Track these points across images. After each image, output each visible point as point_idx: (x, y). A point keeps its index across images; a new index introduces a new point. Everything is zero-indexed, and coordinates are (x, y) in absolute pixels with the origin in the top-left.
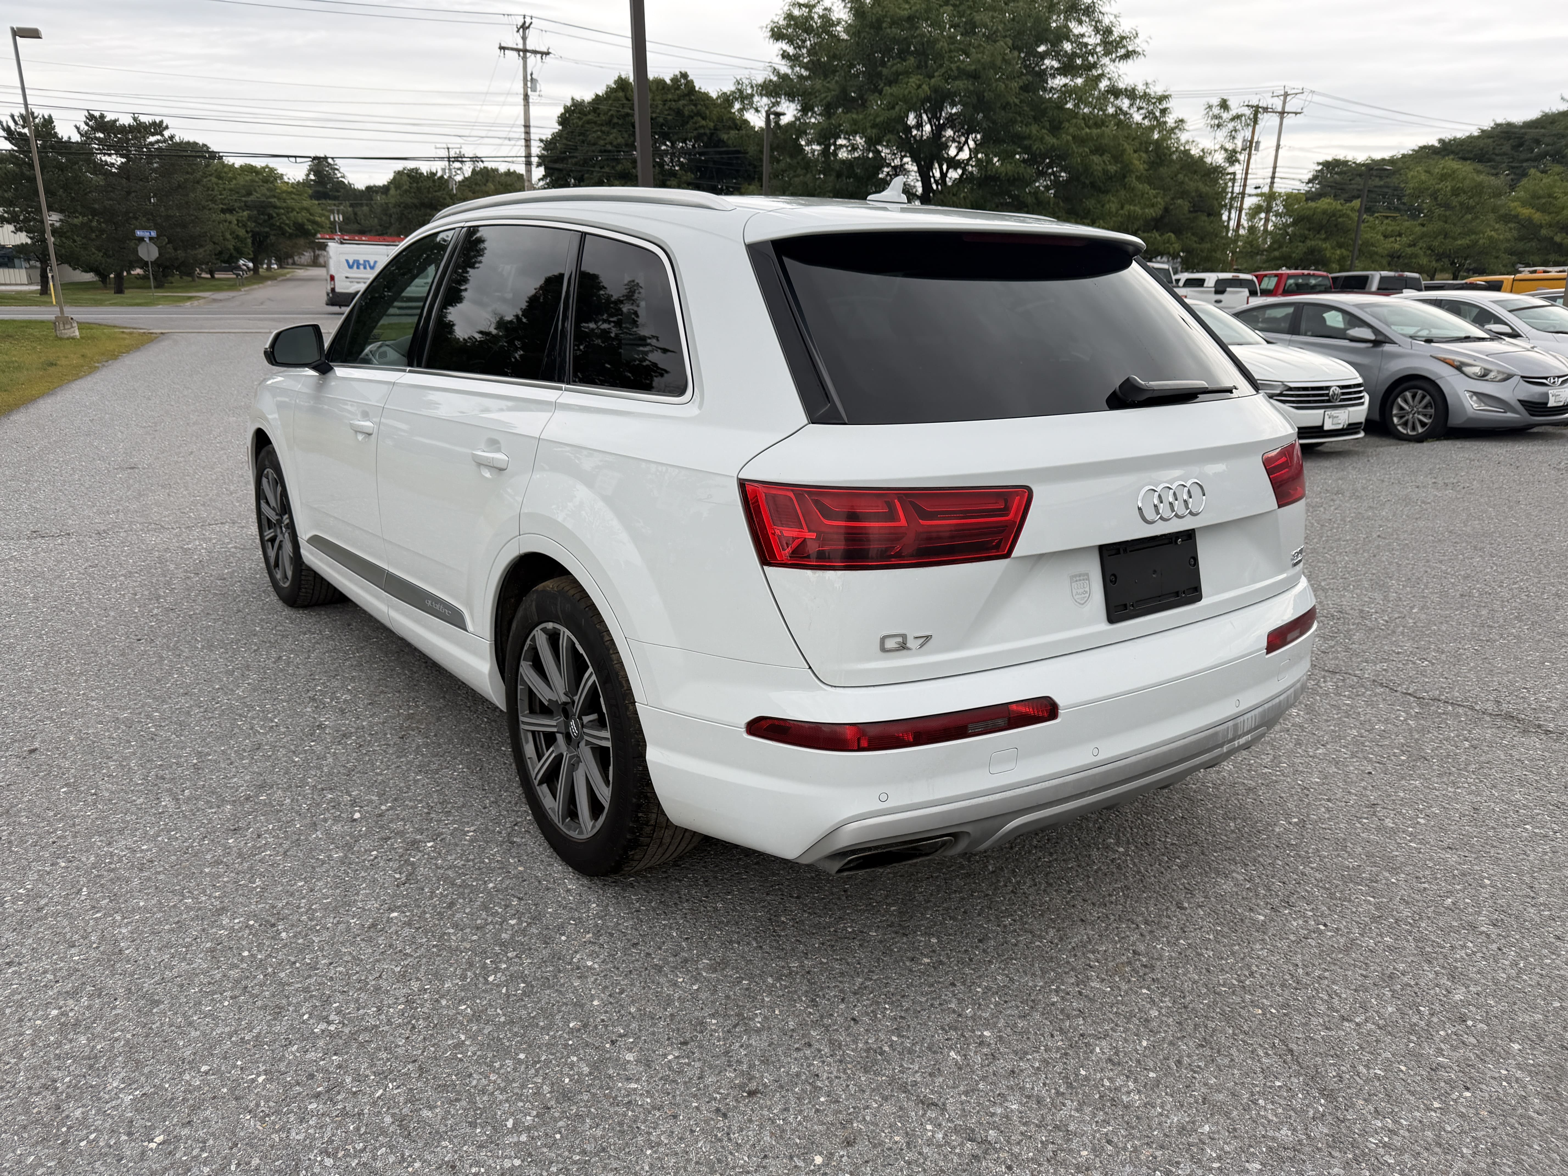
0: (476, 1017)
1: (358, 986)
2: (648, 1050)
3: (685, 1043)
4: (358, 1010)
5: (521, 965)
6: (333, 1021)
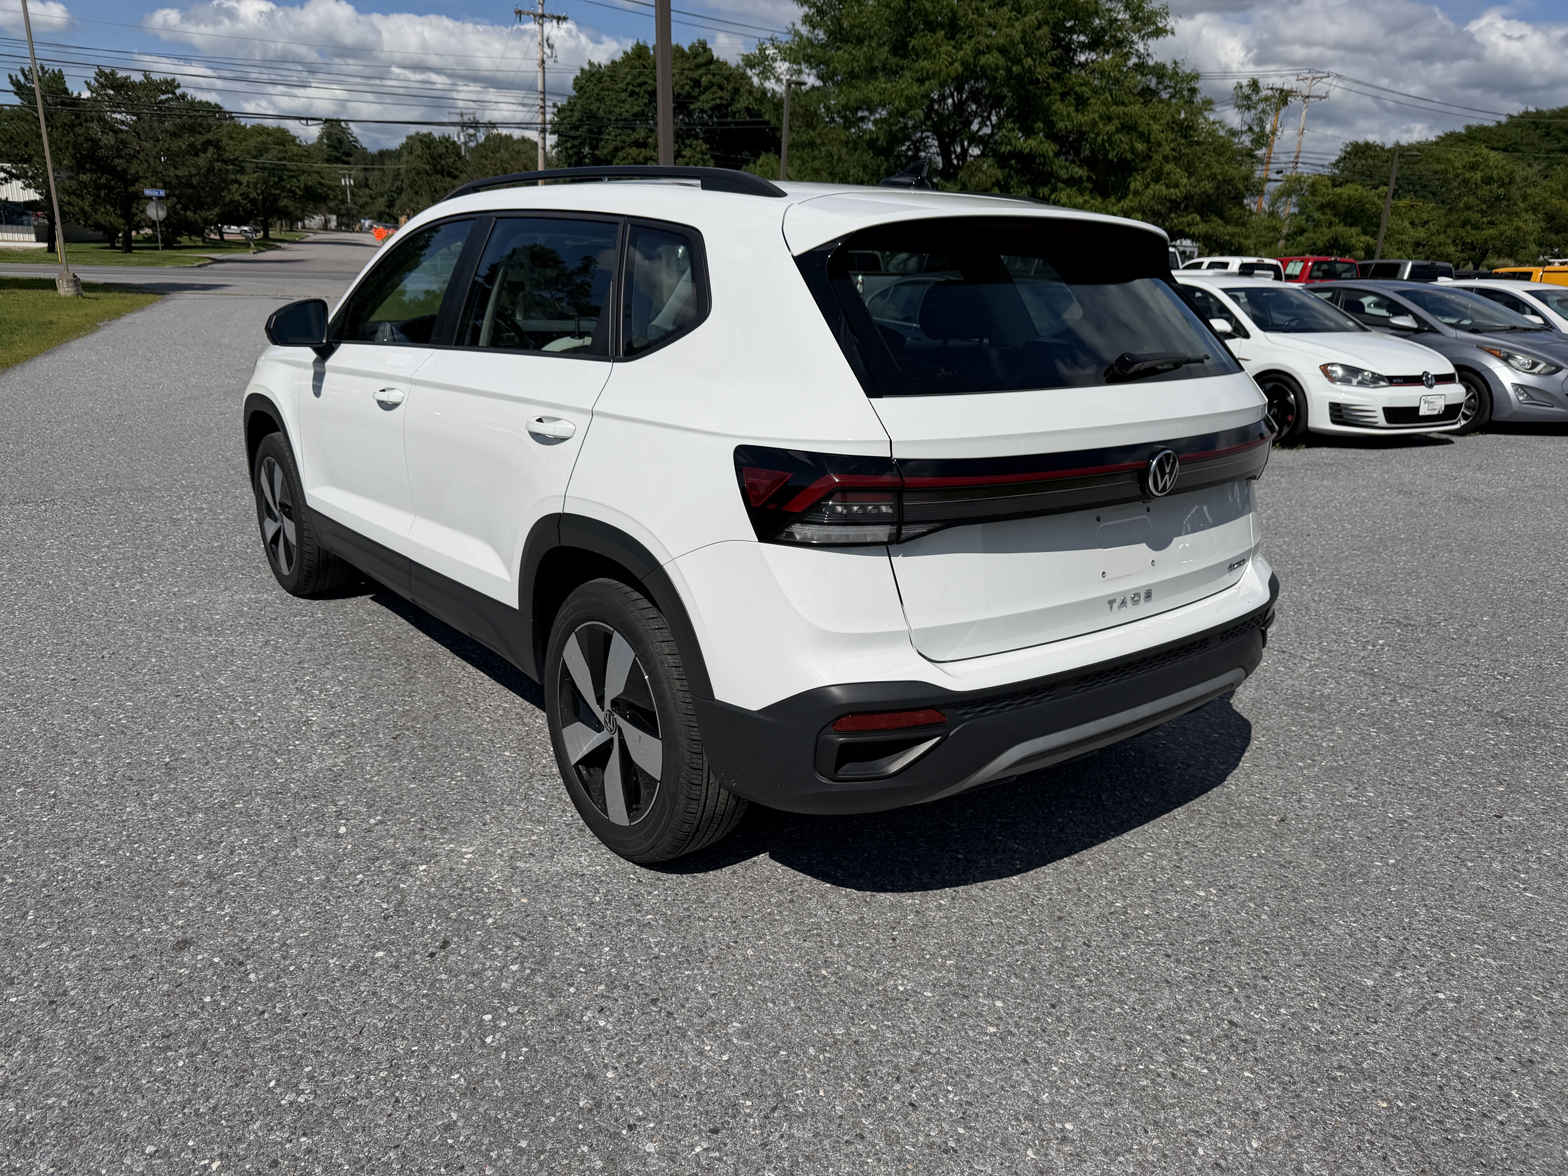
0: (470, 1091)
1: (335, 1044)
2: (672, 1138)
3: (716, 1131)
4: (334, 1076)
5: (523, 1023)
6: (303, 1091)
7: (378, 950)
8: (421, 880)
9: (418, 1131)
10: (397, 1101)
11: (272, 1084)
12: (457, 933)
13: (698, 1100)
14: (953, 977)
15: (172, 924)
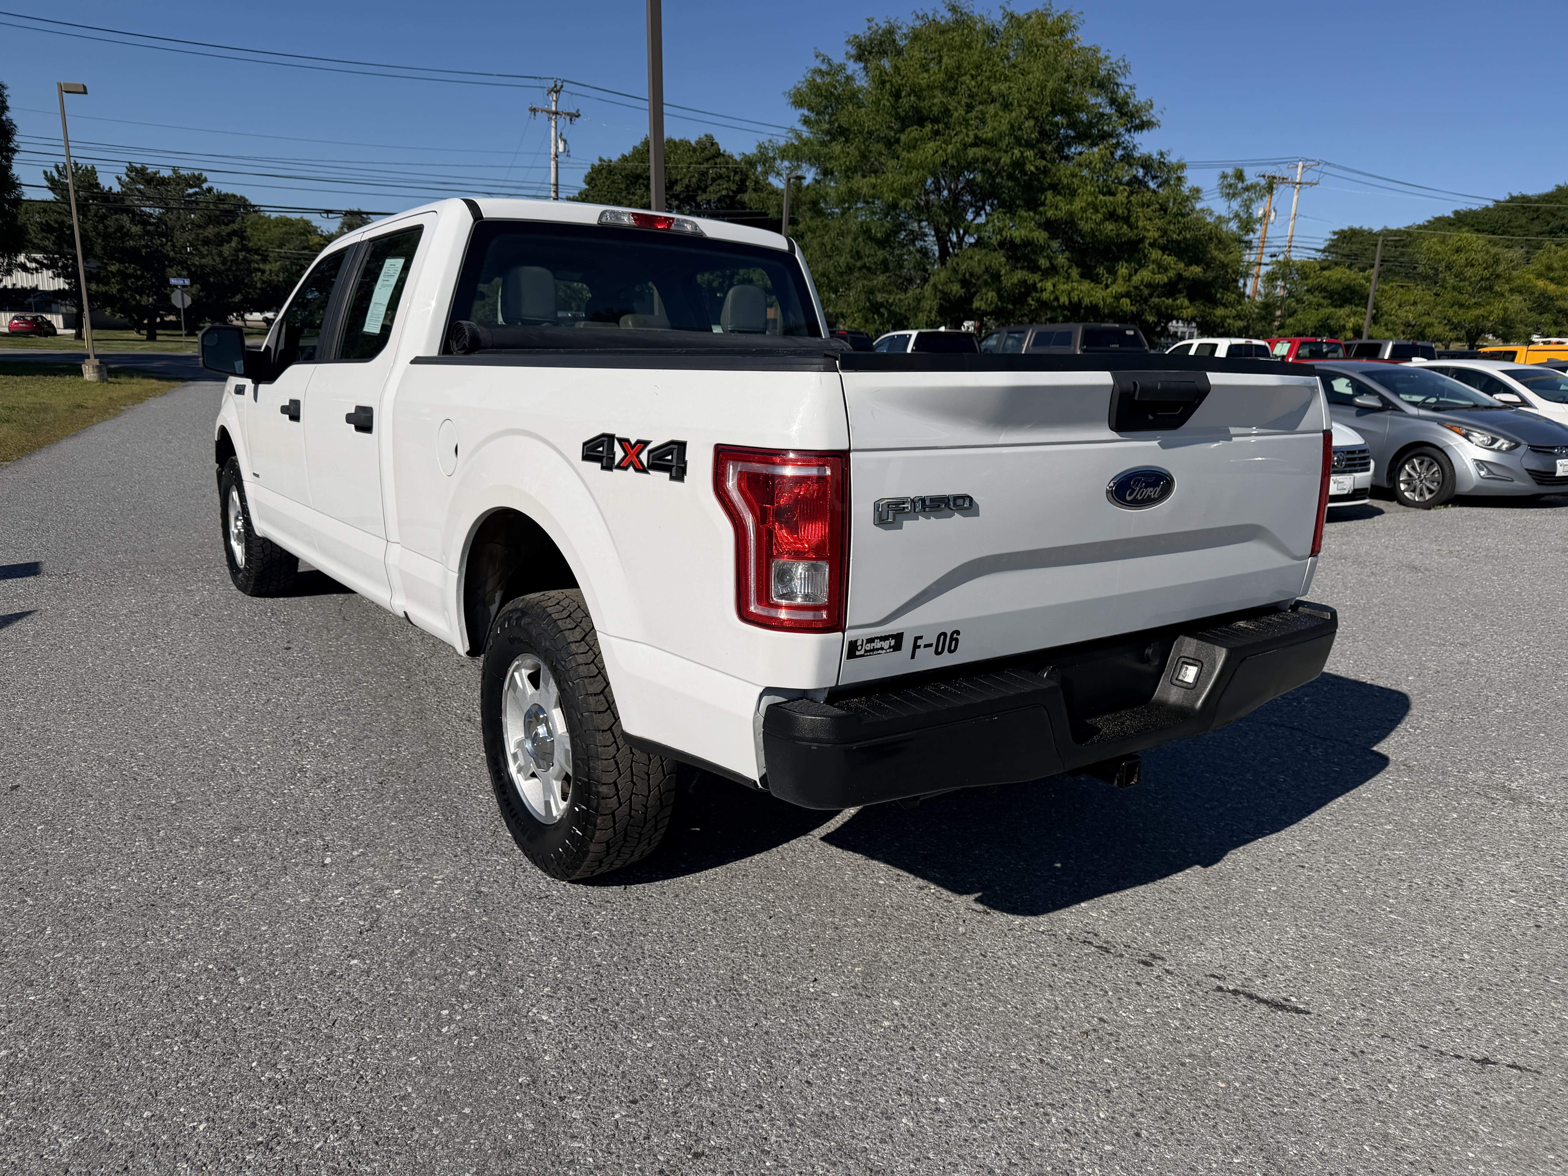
0: (426, 1070)
2: (596, 1107)
3: (635, 1102)
5: (475, 1017)
6: (280, 1069)
7: (353, 958)
8: (395, 902)
9: (377, 1100)
10: (362, 1077)
11: (254, 1064)
12: (423, 945)
13: (623, 1078)
14: (859, 981)
15: (173, 938)
